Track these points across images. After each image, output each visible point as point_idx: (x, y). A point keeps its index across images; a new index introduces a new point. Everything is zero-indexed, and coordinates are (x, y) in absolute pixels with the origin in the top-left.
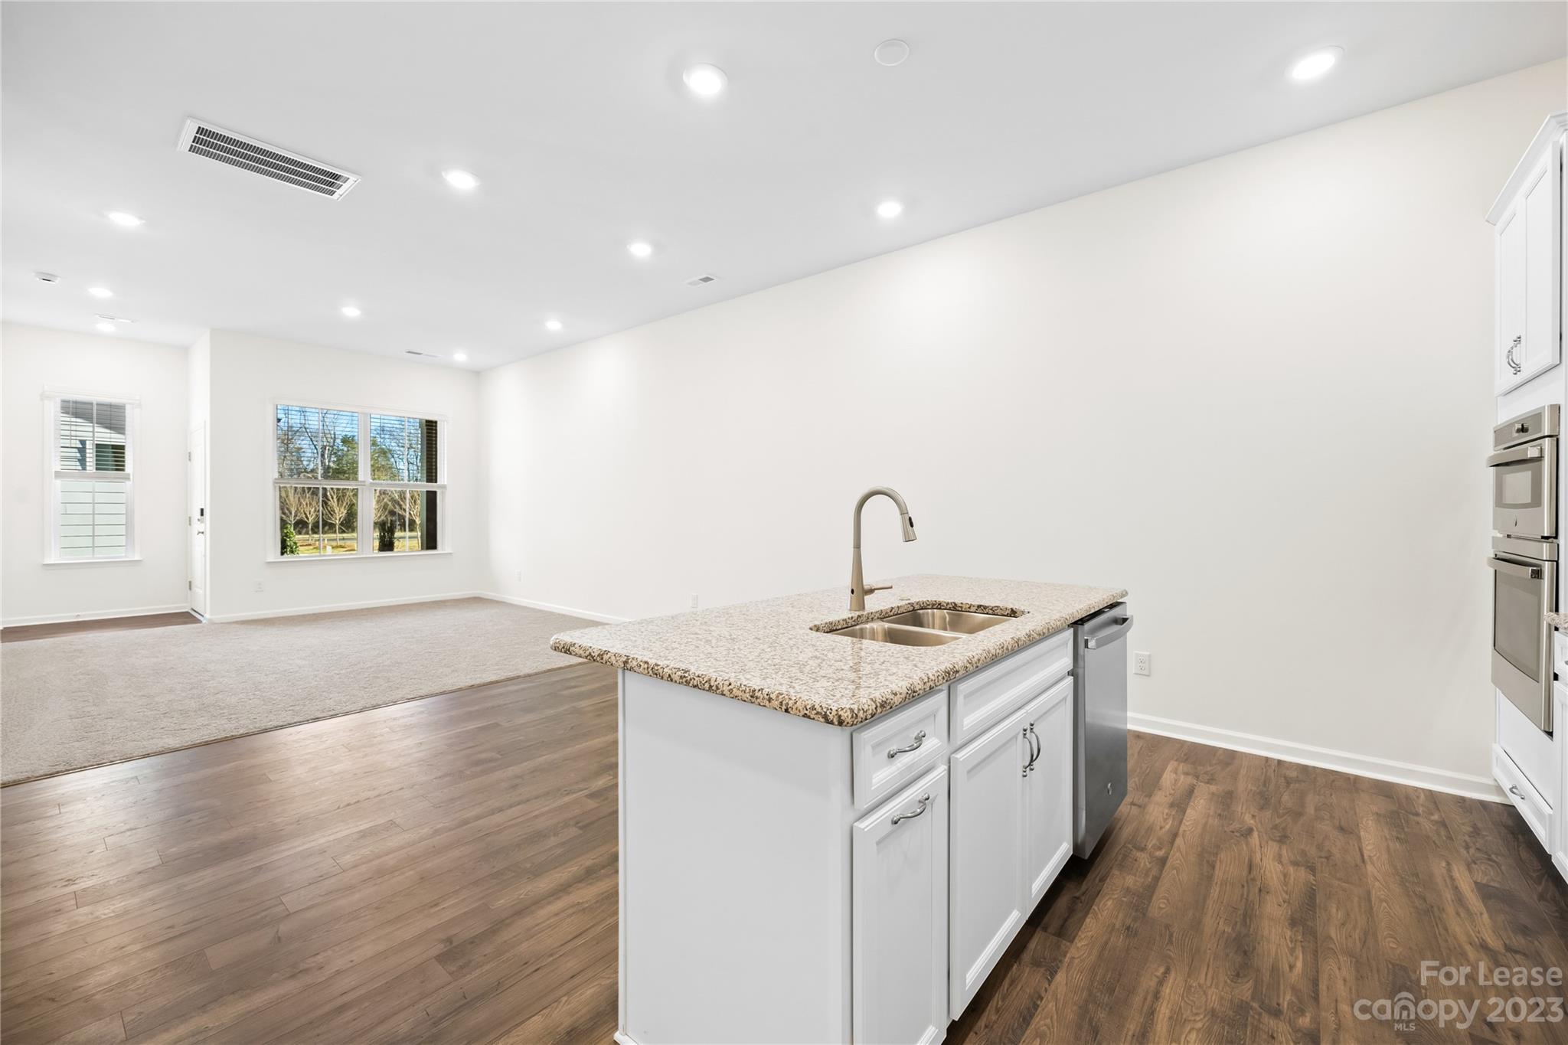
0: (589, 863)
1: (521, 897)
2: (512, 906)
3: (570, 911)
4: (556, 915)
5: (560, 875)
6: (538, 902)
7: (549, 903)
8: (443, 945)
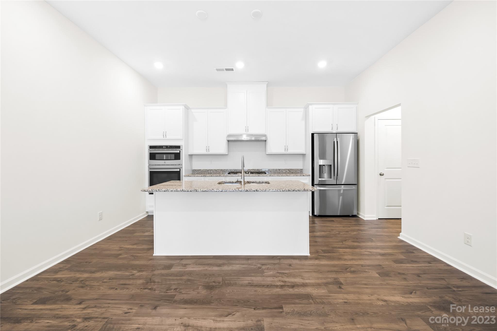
0: (291, 290)
1: (316, 290)
2: (320, 288)
3: (305, 278)
4: (309, 279)
5: (302, 290)
6: (313, 285)
7: (310, 283)
8: (342, 287)
